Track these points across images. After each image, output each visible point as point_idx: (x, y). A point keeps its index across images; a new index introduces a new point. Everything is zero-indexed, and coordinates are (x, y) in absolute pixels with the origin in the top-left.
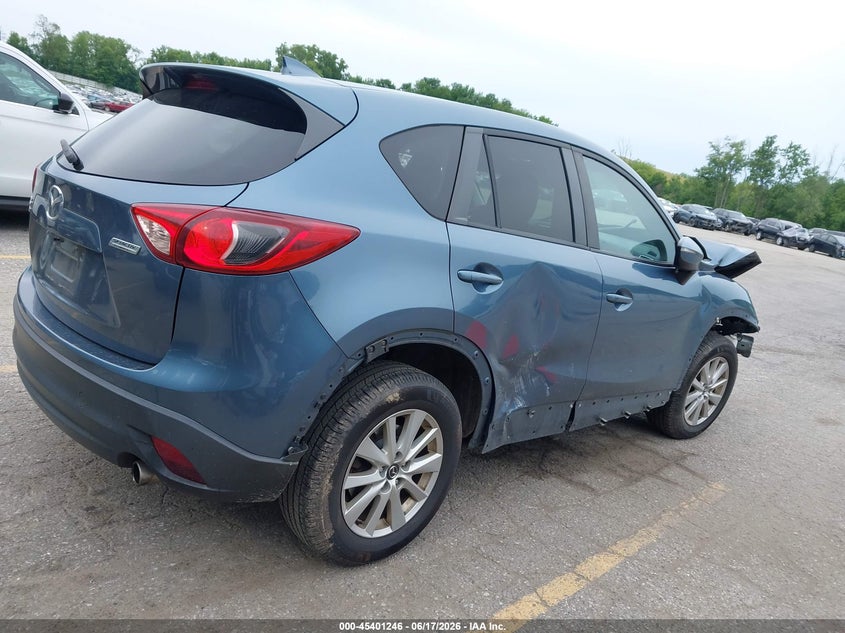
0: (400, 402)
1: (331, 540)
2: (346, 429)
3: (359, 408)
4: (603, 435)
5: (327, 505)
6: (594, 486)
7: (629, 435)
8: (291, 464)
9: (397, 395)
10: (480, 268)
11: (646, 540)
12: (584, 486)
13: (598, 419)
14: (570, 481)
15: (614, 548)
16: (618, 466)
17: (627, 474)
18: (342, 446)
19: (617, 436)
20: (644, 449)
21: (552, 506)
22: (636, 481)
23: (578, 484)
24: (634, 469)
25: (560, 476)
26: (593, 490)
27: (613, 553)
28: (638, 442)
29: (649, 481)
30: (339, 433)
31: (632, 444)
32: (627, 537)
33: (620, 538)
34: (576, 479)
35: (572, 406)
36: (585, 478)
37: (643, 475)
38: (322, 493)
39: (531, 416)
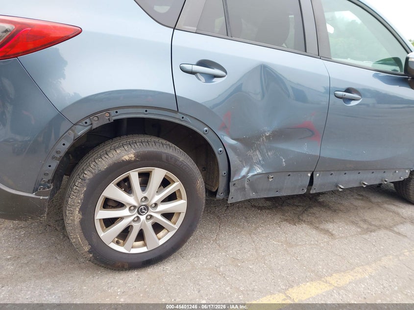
0: (135, 161)
1: (90, 252)
2: (88, 177)
3: (99, 163)
4: (359, 199)
5: (80, 228)
6: (334, 232)
7: (379, 201)
8: (41, 198)
9: (132, 156)
10: (202, 63)
11: (359, 276)
12: (327, 232)
13: (337, 186)
14: (317, 228)
15: (328, 279)
16: (362, 220)
17: (365, 226)
18: (85, 189)
19: (370, 201)
20: (387, 210)
21: (293, 243)
22: (371, 232)
23: (322, 230)
24: (373, 223)
25: (310, 223)
26: (332, 235)
27: (326, 282)
28: (386, 206)
29: (382, 233)
30: (84, 179)
31: (380, 207)
32: (344, 271)
33: (337, 271)
34: (322, 226)
35: (309, 175)
36: (330, 226)
37: (379, 228)
38: (74, 220)
39: (271, 180)
